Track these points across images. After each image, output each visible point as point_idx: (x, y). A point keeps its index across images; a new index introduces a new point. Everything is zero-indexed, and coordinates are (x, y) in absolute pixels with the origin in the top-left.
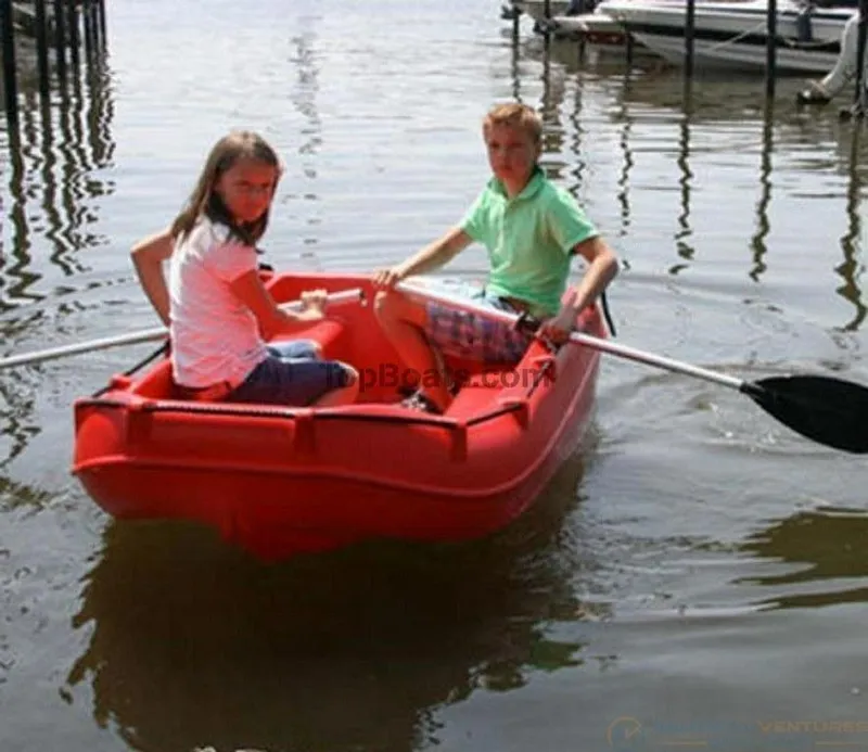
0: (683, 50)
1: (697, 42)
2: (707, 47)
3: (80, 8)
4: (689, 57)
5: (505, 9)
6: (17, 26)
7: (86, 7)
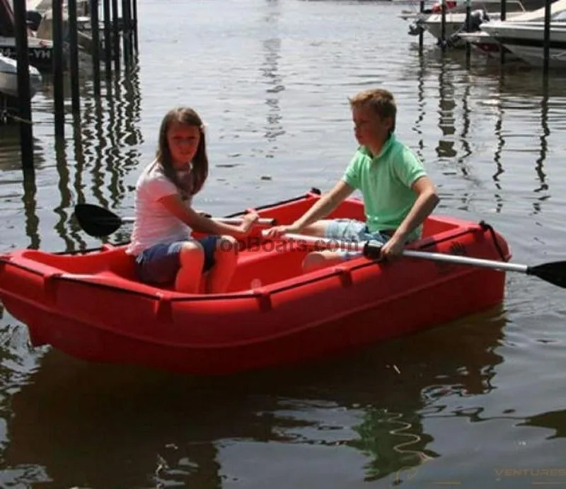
0: (542, 56)
1: (551, 50)
2: (558, 53)
3: (121, 33)
4: (546, 60)
5: (411, 28)
6: (80, 46)
7: (125, 32)
